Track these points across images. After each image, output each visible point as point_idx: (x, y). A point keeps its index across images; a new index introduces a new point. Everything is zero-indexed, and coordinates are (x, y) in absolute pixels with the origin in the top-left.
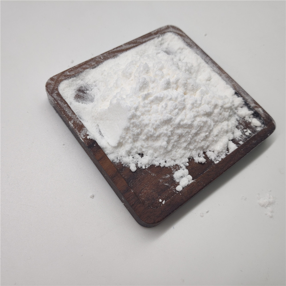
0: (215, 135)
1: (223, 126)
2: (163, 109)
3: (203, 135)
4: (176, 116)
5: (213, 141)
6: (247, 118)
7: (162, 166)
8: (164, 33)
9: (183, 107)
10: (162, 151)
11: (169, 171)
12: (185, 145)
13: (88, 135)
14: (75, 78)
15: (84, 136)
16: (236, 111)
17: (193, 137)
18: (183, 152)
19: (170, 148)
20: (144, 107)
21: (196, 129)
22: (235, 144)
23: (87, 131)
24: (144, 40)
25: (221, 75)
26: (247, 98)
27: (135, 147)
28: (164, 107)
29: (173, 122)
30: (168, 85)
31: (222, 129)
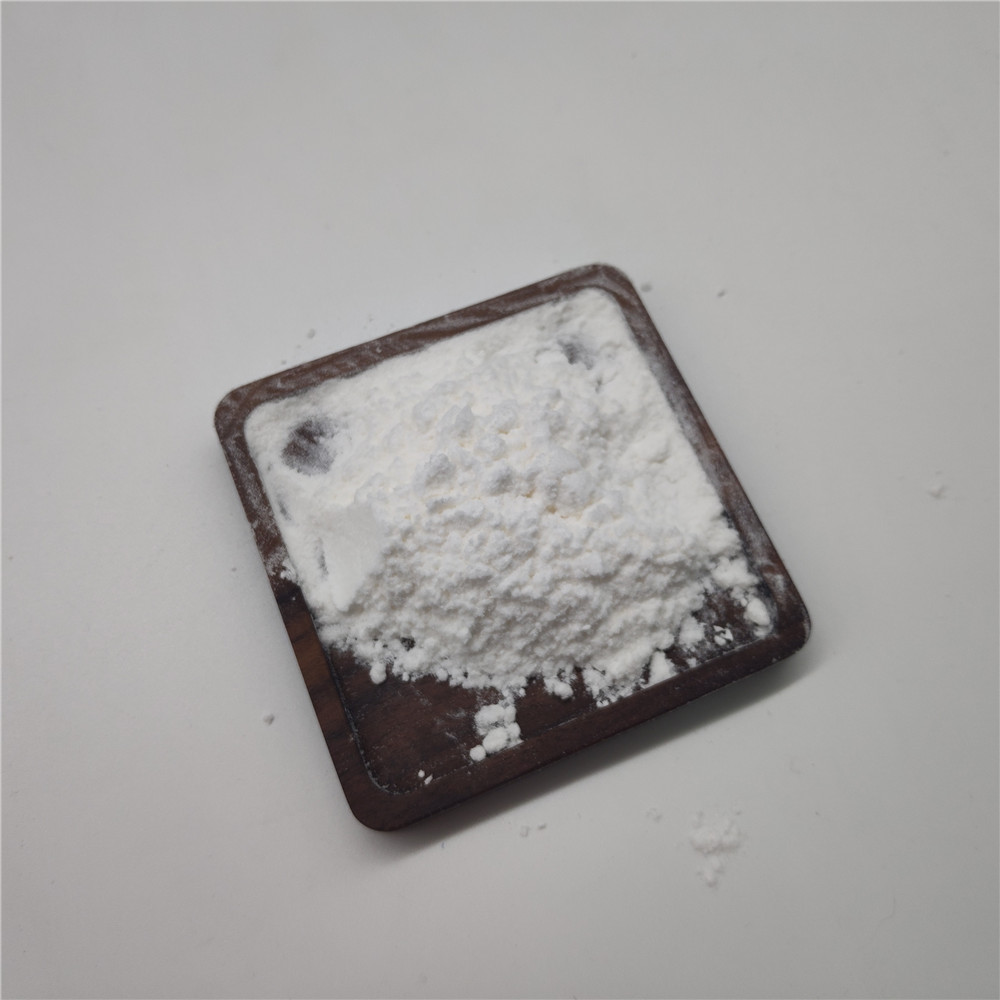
0: (610, 634)
1: (643, 611)
2: (471, 549)
3: (575, 628)
4: (502, 571)
5: (605, 647)
6: (737, 595)
7: (453, 683)
8: (578, 289)
9: (526, 551)
10: (458, 648)
11: (471, 700)
12: (520, 644)
13: (284, 569)
14: (294, 399)
15: (274, 569)
16: (711, 566)
17: (545, 630)
18: (515, 659)
19: (478, 644)
20: (429, 531)
21: (555, 613)
22: (673, 661)
23: (287, 555)
24: (509, 309)
25: (698, 451)
26: (752, 535)
27: (394, 623)
28: (476, 542)
29: (493, 586)
30: (504, 483)
31: (637, 618)
